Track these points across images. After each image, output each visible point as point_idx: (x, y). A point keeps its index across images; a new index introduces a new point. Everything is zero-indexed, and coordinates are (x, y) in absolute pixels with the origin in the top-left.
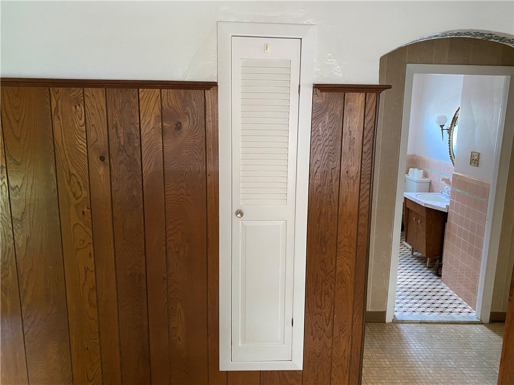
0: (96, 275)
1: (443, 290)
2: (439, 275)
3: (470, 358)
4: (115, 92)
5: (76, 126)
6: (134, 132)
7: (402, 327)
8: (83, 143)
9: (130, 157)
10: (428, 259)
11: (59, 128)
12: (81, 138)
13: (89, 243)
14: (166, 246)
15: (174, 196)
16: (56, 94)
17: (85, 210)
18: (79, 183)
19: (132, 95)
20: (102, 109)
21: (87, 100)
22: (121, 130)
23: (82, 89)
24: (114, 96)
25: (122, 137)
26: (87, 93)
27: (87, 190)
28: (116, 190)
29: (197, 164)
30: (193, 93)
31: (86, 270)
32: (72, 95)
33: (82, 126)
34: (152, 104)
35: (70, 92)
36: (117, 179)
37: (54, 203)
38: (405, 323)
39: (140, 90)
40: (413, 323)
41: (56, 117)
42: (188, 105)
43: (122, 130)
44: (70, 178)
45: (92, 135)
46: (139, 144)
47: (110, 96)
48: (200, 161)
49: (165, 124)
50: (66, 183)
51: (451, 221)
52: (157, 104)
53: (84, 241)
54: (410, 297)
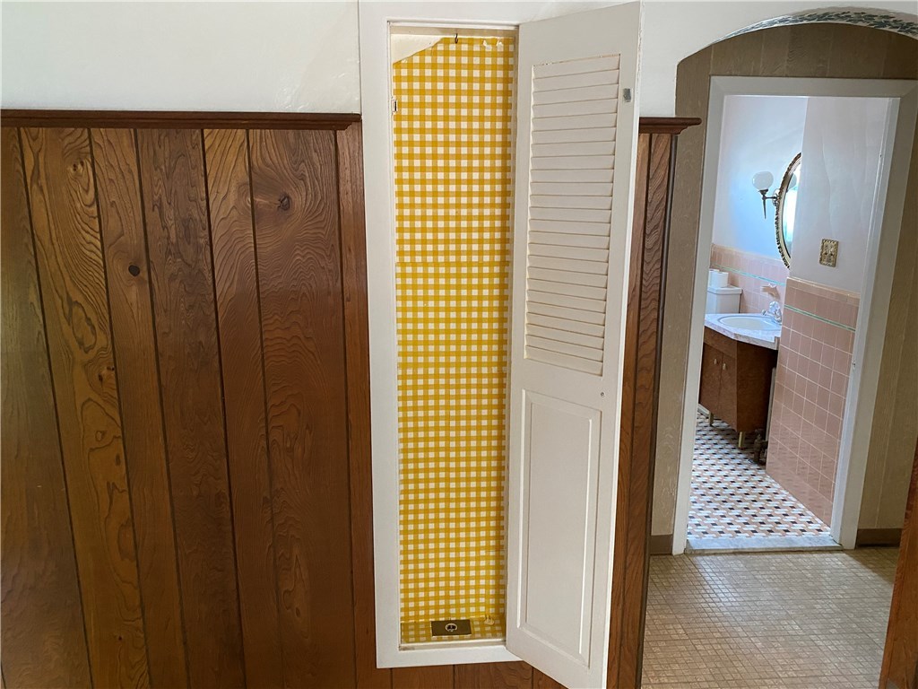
0: (131, 499)
1: (769, 490)
2: (760, 461)
3: (825, 616)
4: (156, 136)
5: (78, 205)
6: (196, 215)
7: (703, 563)
8: (93, 240)
9: (189, 265)
10: (741, 433)
11: (43, 210)
12: (90, 230)
13: (115, 437)
14: (267, 439)
15: (279, 341)
16: (34, 140)
17: (105, 372)
18: (88, 319)
19: (189, 144)
20: (130, 172)
21: (97, 152)
22: (170, 213)
23: (86, 130)
24: (153, 144)
25: (173, 227)
26: (97, 138)
27: (105, 333)
28: (164, 333)
29: (325, 278)
30: (312, 136)
31: (111, 488)
32: (66, 142)
33: (90, 206)
34: (231, 158)
35: (62, 136)
36: (165, 311)
37: (40, 359)
38: (708, 555)
39: (206, 131)
40: (721, 554)
41: (35, 187)
42: (303, 161)
43: (172, 212)
44: (71, 310)
45: (112, 224)
46: (208, 239)
47: (145, 145)
48: (330, 271)
49: (258, 200)
50: (63, 320)
51: (784, 366)
52: (240, 159)
53: (104, 433)
54: (713, 505)
